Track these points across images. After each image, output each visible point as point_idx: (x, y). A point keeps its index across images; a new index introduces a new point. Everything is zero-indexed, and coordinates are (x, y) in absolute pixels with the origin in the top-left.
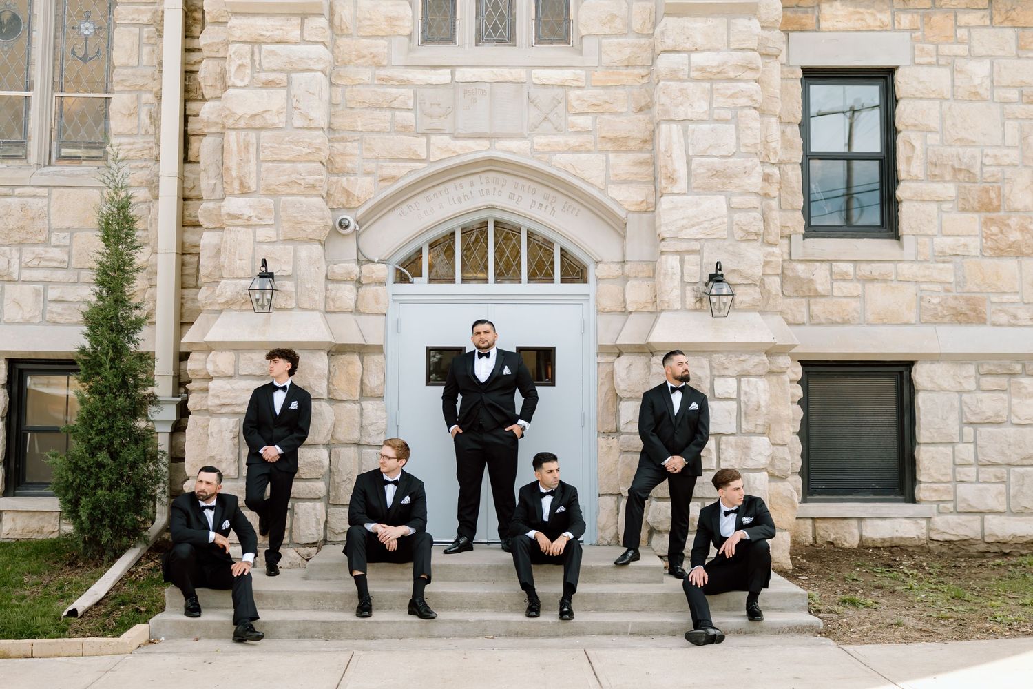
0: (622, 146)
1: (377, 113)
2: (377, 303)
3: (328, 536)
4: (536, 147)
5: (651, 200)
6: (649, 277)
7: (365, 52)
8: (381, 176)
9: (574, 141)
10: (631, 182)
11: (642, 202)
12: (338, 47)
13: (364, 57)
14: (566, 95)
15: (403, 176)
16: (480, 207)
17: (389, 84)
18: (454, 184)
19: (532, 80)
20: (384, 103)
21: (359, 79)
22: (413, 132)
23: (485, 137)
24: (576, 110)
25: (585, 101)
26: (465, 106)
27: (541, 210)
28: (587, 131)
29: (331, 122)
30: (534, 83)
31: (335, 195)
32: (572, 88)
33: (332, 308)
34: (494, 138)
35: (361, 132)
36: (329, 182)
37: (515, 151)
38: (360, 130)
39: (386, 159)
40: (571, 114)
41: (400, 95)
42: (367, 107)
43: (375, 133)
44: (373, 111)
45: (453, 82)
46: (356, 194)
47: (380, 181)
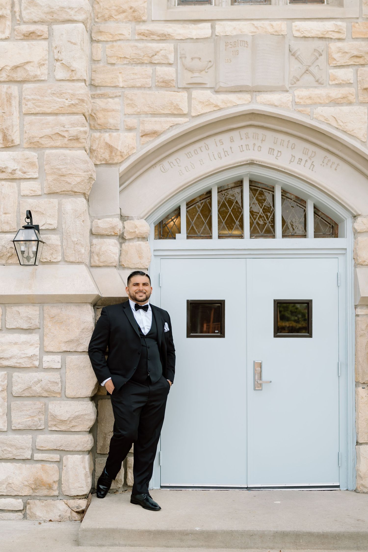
1: (138, 69)
2: (140, 257)
4: (297, 100)
7: (125, 7)
8: (143, 131)
9: (336, 93)
12: (98, 3)
13: (124, 12)
14: (328, 47)
15: (165, 131)
16: (241, 162)
17: (150, 39)
18: (215, 140)
19: (292, 33)
20: (145, 58)
21: (120, 34)
22: (174, 87)
23: (246, 90)
24: (337, 63)
25: (347, 53)
26: (227, 59)
27: (300, 164)
28: (349, 83)
29: (93, 78)
30: (295, 36)
31: (98, 151)
32: (333, 40)
33: (97, 262)
34: (256, 91)
35: (123, 87)
36: (92, 138)
37: (276, 104)
38: (121, 86)
39: (148, 114)
40: (332, 66)
41: (161, 50)
42: (127, 63)
43: (136, 88)
44: (134, 66)
45: (214, 36)
46: (119, 149)
47: (142, 136)
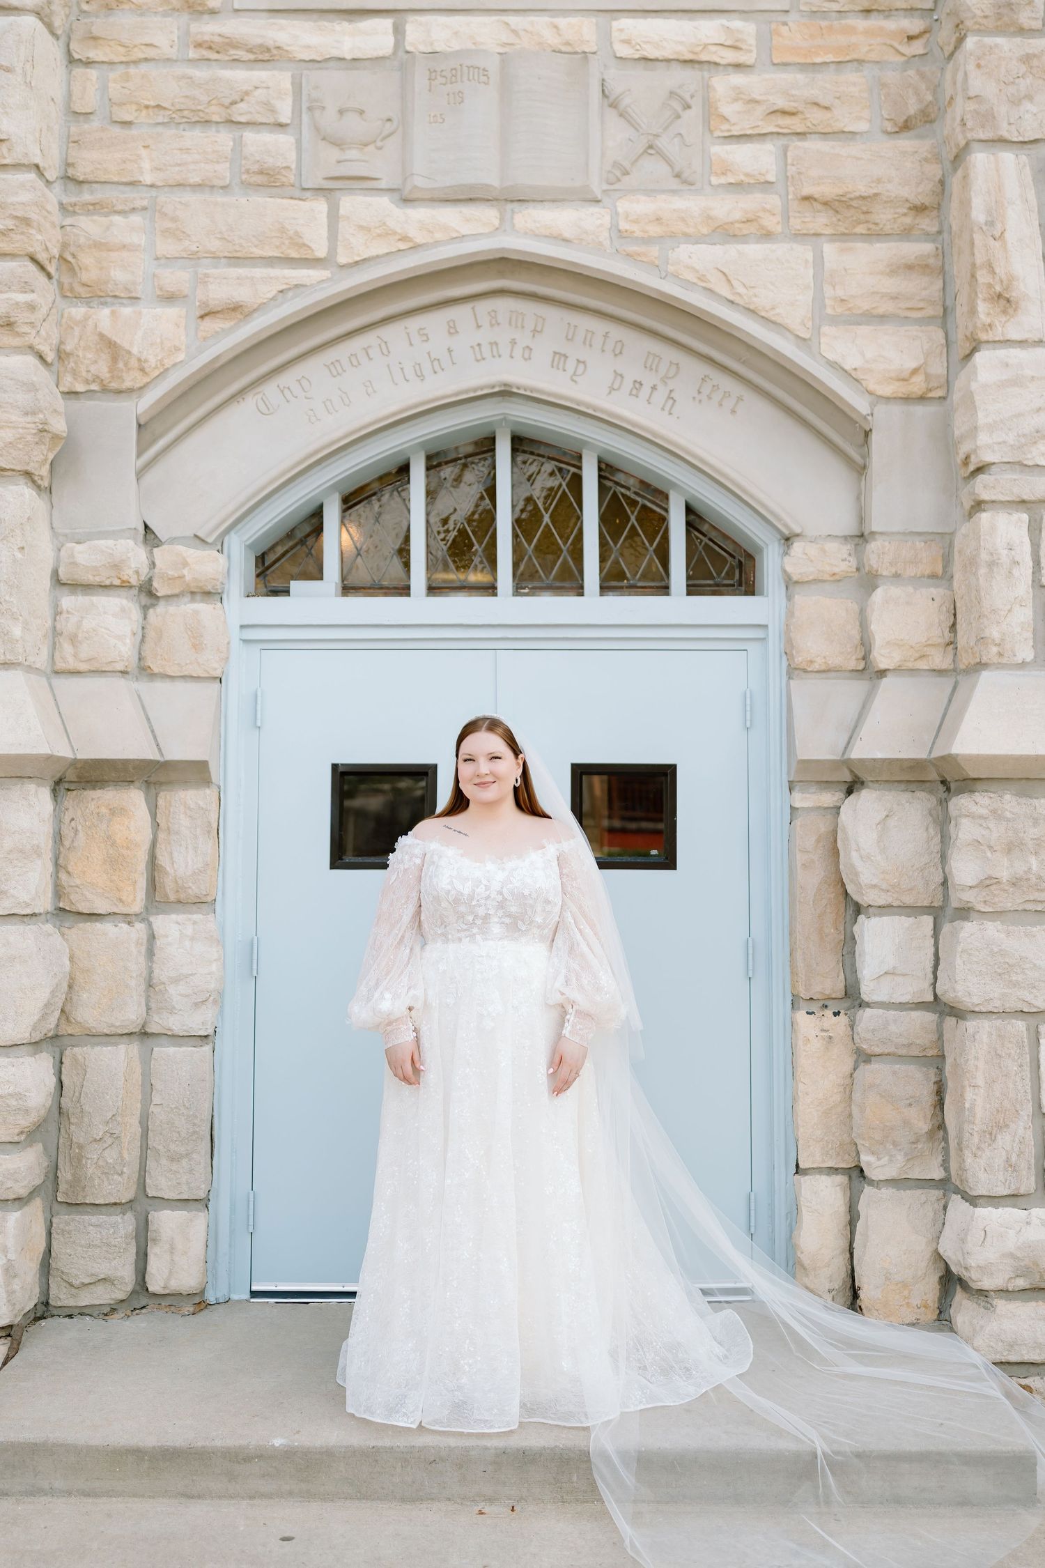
0: (859, 222)
1: (195, 137)
2: (197, 647)
3: (53, 1291)
4: (624, 225)
5: (938, 368)
6: (933, 576)
8: (204, 304)
9: (727, 208)
10: (883, 318)
11: (915, 371)
14: (707, 87)
15: (264, 303)
16: (475, 390)
17: (227, 58)
18: (406, 328)
19: (612, 47)
20: (213, 109)
21: (146, 45)
22: (293, 186)
23: (486, 197)
24: (732, 128)
25: (757, 102)
26: (432, 115)
27: (637, 397)
28: (763, 183)
29: (70, 161)
30: (618, 55)
31: (78, 356)
32: (721, 68)
33: (71, 660)
34: (512, 201)
35: (152, 186)
36: (64, 321)
37: (567, 235)
38: (149, 183)
39: (219, 258)
40: (719, 137)
41: (256, 88)
42: (165, 121)
43: (188, 188)
44: (184, 130)
45: (401, 53)
46: (135, 350)
47: (202, 317)
